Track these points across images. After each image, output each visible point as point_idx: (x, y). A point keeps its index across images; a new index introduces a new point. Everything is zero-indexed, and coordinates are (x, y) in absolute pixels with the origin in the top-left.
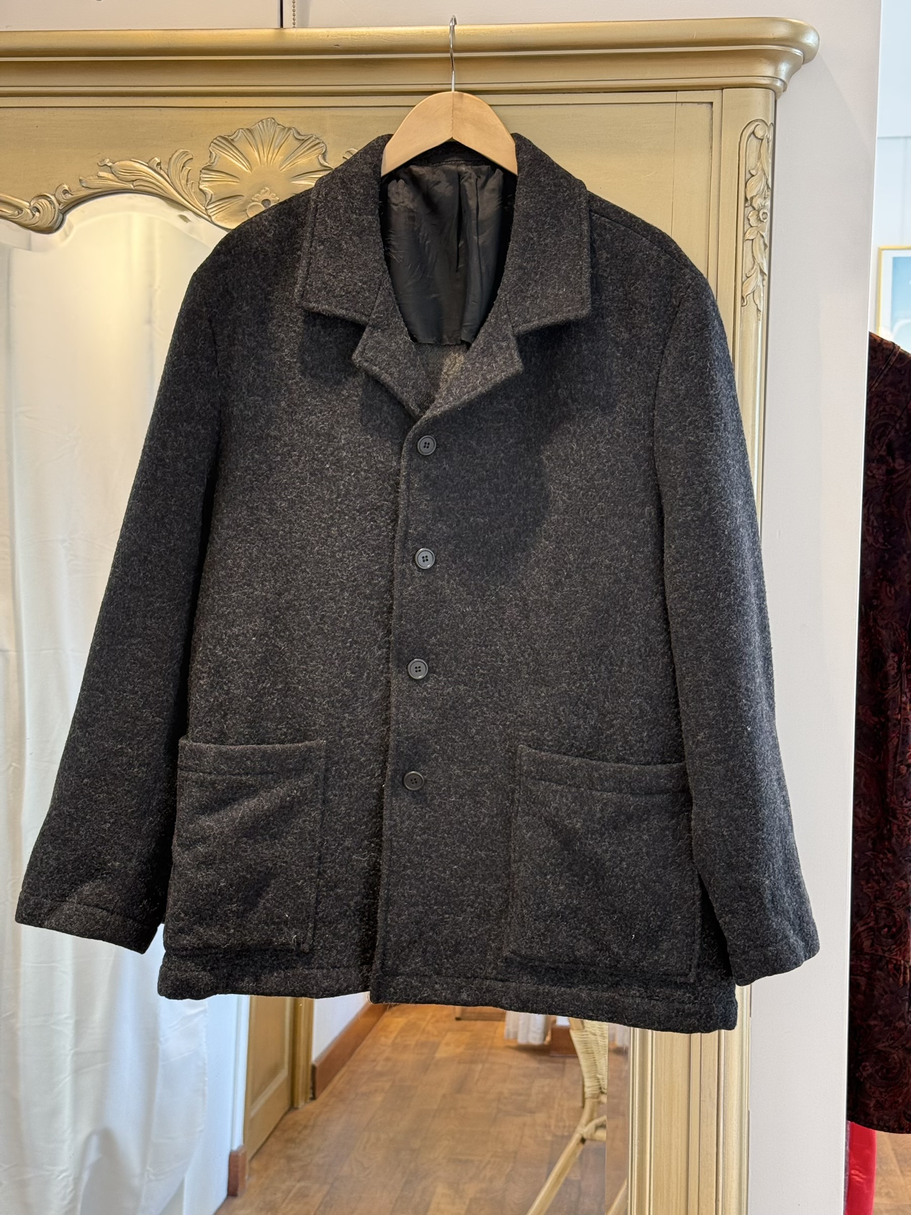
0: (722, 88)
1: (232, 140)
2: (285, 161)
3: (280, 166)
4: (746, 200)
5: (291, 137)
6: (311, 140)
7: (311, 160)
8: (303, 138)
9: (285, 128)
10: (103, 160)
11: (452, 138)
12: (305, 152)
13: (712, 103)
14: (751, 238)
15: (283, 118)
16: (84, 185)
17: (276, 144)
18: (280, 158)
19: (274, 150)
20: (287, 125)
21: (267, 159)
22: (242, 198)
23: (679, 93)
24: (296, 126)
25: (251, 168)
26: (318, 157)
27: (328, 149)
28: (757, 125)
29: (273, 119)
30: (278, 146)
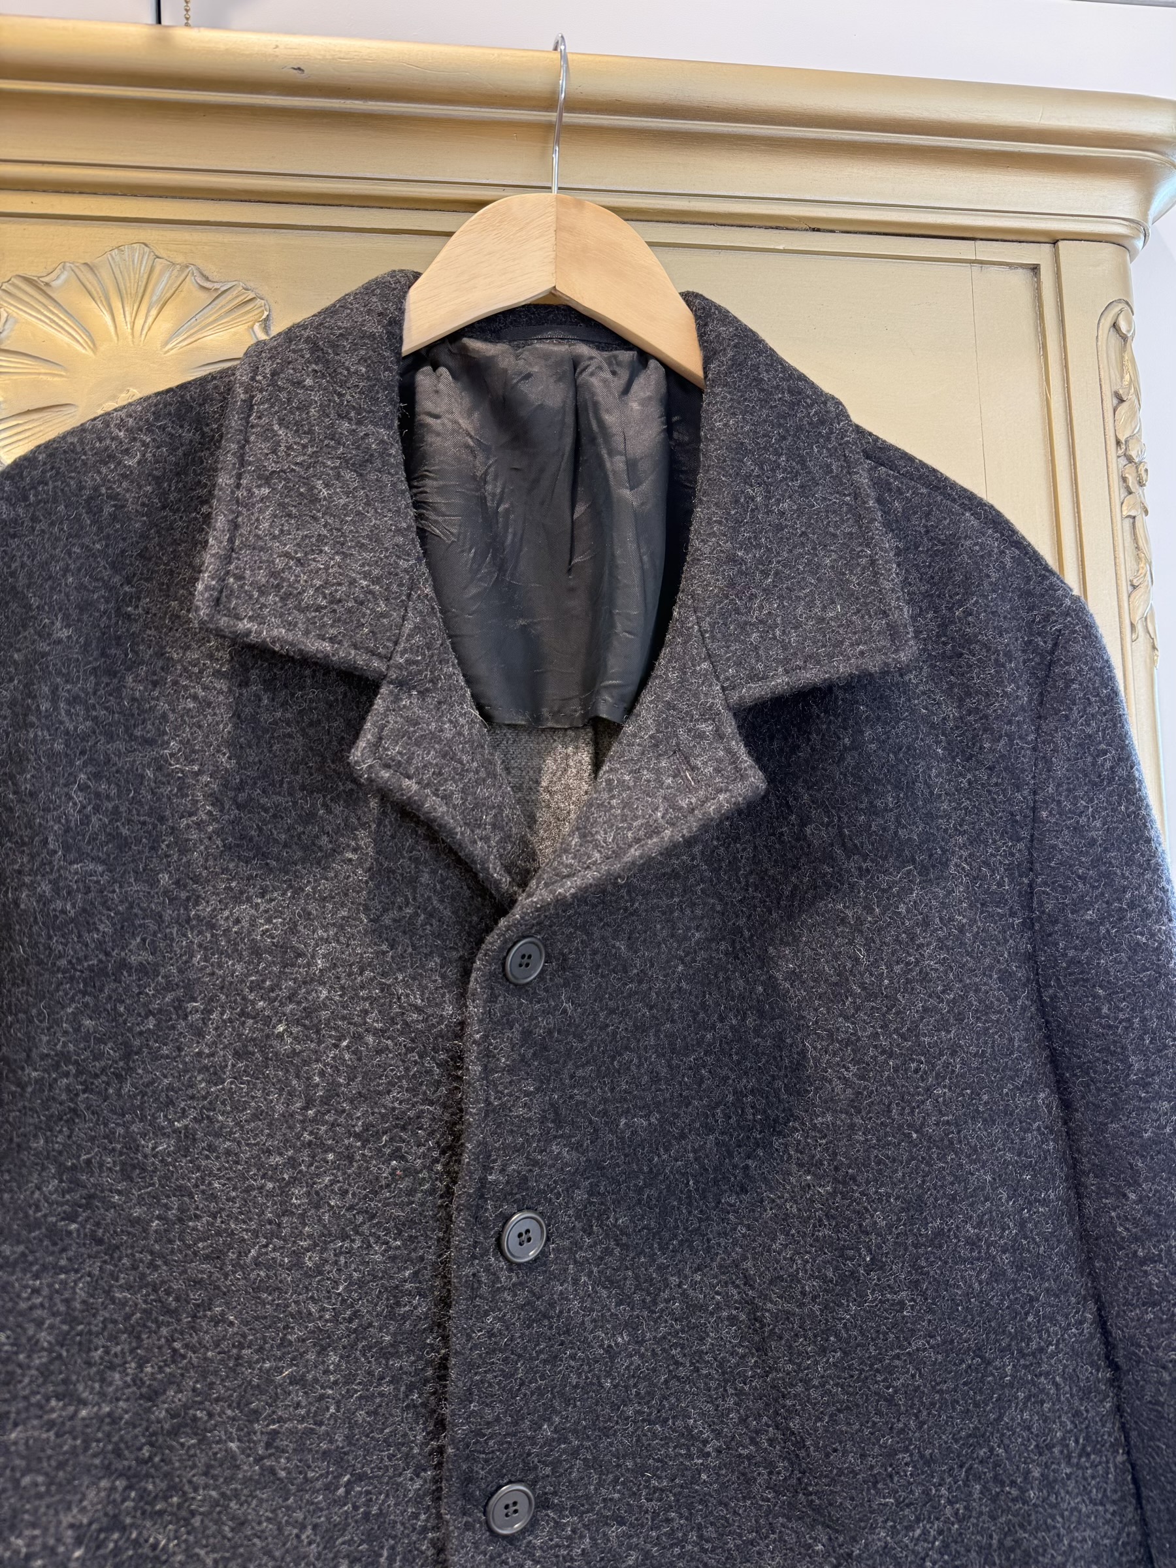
0: (1054, 240)
1: (47, 284)
2: (174, 334)
3: (166, 343)
4: (1118, 443)
5: (189, 284)
6: (235, 293)
7: (235, 334)
8: (216, 286)
9: (173, 265)
11: (553, 292)
12: (220, 317)
13: (1035, 269)
14: (1133, 513)
15: (170, 243)
17: (155, 298)
18: (164, 325)
19: (148, 311)
20: (180, 259)
21: (132, 329)
22: (72, 409)
23: (979, 243)
24: (200, 263)
25: (94, 344)
26: (252, 327)
27: (274, 315)
28: (1121, 311)
29: (146, 245)
30: (158, 300)
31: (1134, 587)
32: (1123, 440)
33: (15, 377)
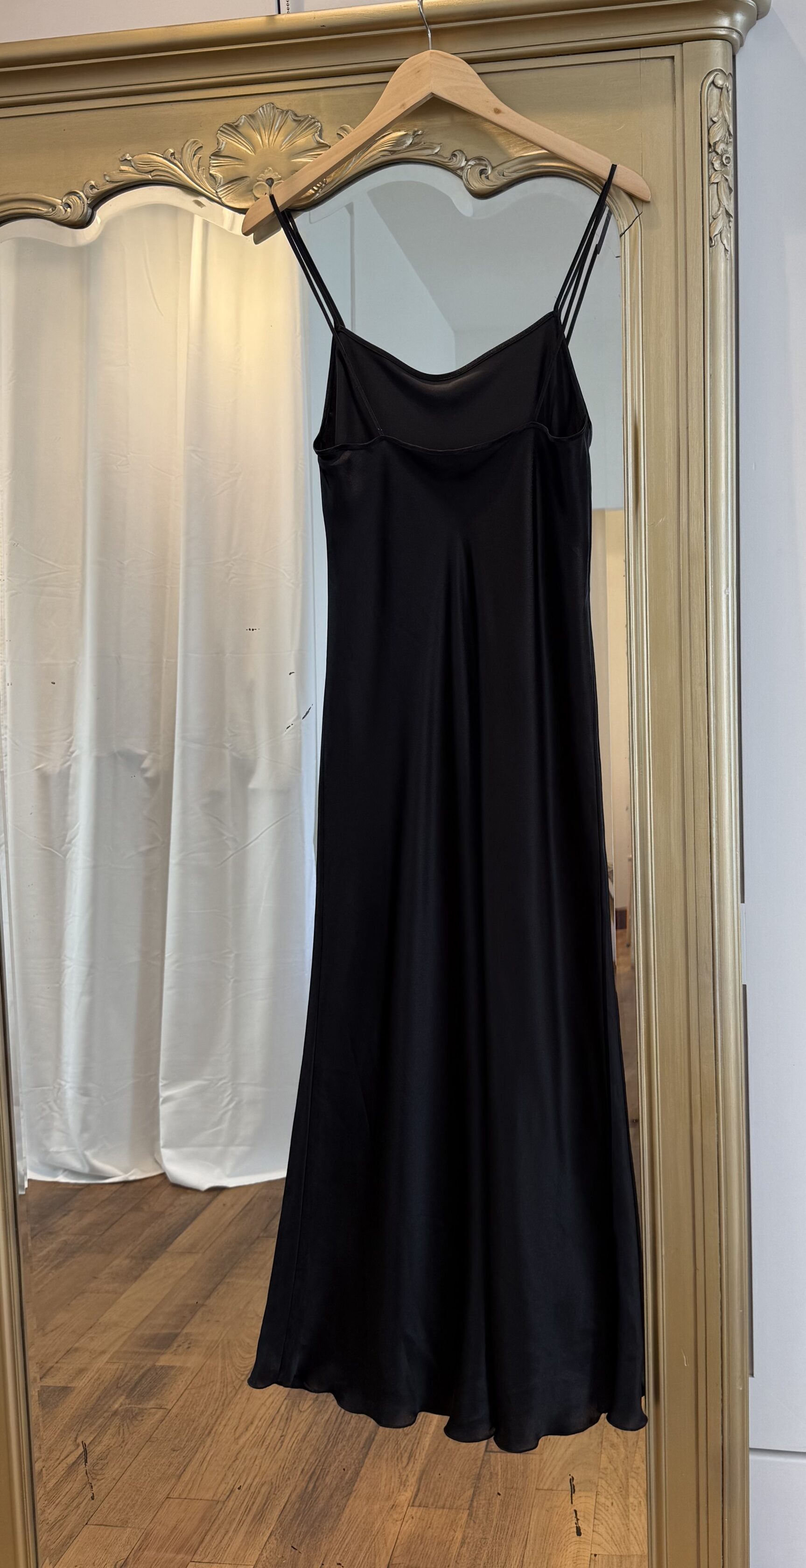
0: (681, 41)
1: (236, 126)
2: (284, 141)
3: (281, 146)
4: (710, 145)
5: (289, 119)
6: (307, 120)
7: (307, 139)
8: (299, 118)
9: (283, 111)
10: (124, 155)
12: (302, 131)
13: (672, 58)
14: (716, 181)
15: (281, 102)
16: (107, 178)
18: (280, 138)
19: (274, 133)
20: (285, 108)
21: (269, 142)
22: (248, 179)
23: (642, 50)
24: (293, 109)
25: (255, 150)
26: (314, 135)
27: (323, 128)
28: (716, 74)
29: (273, 104)
30: (277, 128)
31: (714, 219)
32: (712, 144)
33: (227, 167)
